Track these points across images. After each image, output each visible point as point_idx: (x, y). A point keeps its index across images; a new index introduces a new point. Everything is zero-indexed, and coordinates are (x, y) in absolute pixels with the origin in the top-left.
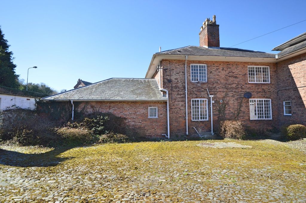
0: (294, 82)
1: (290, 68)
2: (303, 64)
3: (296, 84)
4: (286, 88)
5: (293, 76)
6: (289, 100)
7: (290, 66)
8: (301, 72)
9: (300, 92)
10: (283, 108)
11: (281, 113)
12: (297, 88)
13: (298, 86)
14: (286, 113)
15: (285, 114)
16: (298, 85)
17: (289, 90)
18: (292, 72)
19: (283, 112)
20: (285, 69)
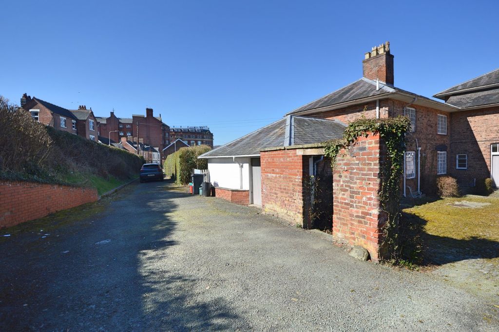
0: (474, 135)
1: (468, 120)
2: (486, 118)
3: (476, 137)
4: (462, 141)
5: (472, 129)
6: (465, 153)
7: (469, 119)
8: (483, 126)
9: (480, 146)
10: (456, 161)
11: (453, 167)
12: (476, 142)
13: (478, 140)
14: (459, 167)
15: (457, 168)
16: (478, 138)
17: (465, 143)
18: (472, 125)
19: (456, 166)
20: (462, 121)
